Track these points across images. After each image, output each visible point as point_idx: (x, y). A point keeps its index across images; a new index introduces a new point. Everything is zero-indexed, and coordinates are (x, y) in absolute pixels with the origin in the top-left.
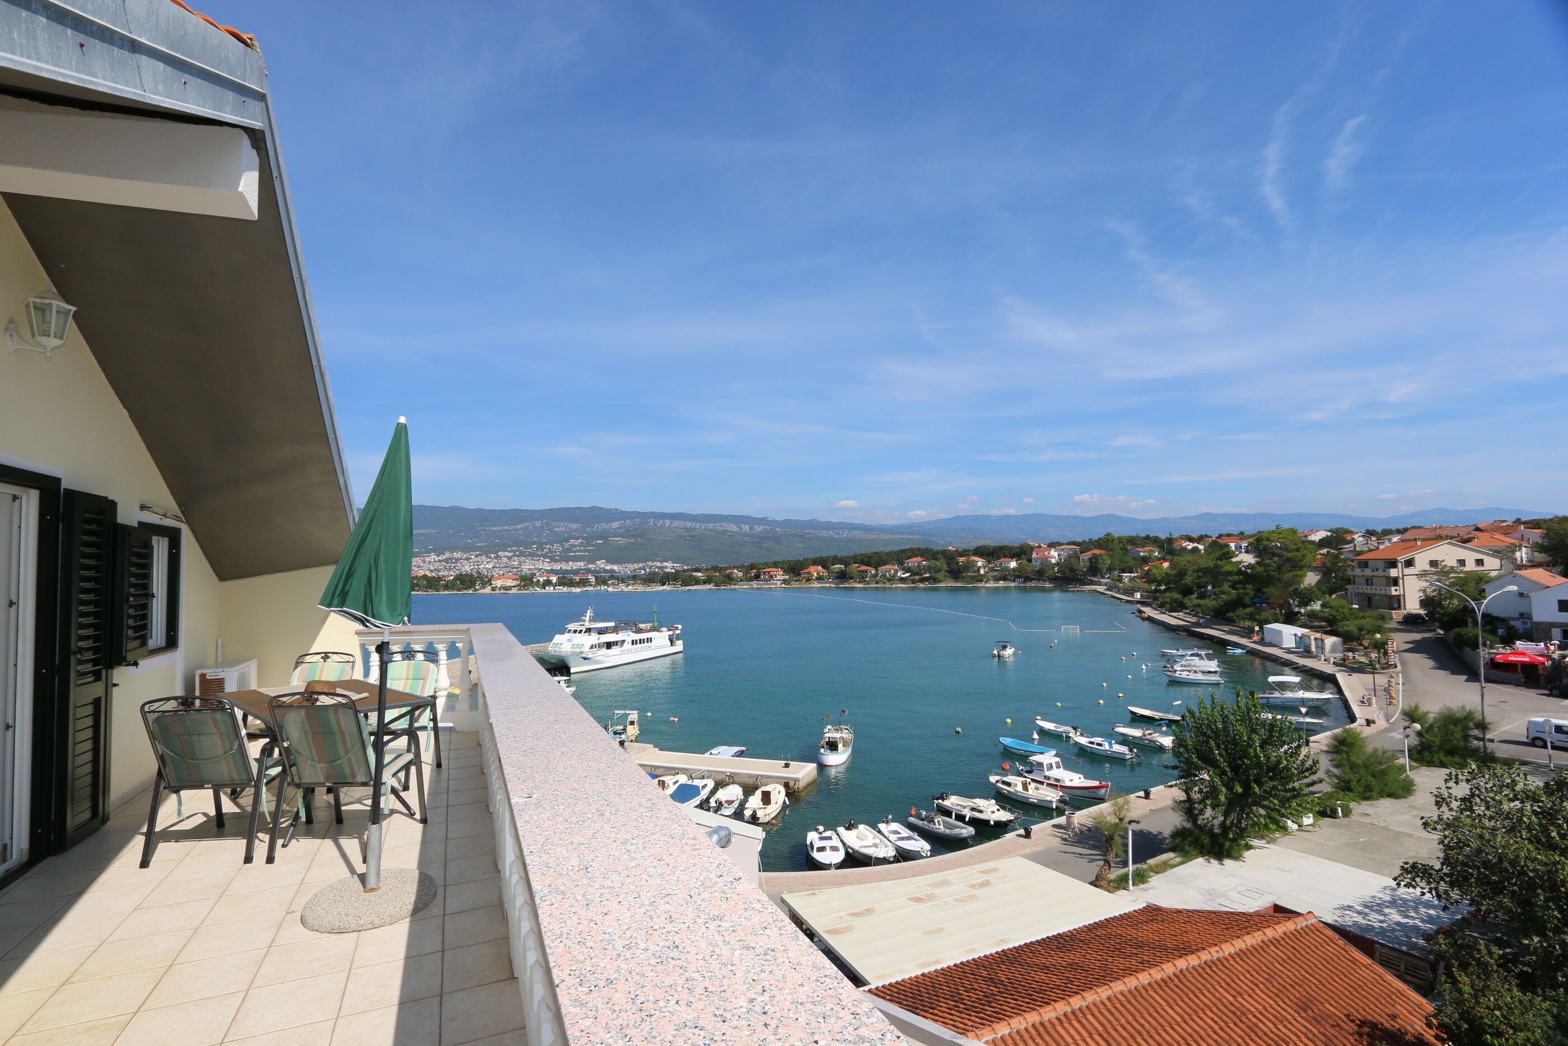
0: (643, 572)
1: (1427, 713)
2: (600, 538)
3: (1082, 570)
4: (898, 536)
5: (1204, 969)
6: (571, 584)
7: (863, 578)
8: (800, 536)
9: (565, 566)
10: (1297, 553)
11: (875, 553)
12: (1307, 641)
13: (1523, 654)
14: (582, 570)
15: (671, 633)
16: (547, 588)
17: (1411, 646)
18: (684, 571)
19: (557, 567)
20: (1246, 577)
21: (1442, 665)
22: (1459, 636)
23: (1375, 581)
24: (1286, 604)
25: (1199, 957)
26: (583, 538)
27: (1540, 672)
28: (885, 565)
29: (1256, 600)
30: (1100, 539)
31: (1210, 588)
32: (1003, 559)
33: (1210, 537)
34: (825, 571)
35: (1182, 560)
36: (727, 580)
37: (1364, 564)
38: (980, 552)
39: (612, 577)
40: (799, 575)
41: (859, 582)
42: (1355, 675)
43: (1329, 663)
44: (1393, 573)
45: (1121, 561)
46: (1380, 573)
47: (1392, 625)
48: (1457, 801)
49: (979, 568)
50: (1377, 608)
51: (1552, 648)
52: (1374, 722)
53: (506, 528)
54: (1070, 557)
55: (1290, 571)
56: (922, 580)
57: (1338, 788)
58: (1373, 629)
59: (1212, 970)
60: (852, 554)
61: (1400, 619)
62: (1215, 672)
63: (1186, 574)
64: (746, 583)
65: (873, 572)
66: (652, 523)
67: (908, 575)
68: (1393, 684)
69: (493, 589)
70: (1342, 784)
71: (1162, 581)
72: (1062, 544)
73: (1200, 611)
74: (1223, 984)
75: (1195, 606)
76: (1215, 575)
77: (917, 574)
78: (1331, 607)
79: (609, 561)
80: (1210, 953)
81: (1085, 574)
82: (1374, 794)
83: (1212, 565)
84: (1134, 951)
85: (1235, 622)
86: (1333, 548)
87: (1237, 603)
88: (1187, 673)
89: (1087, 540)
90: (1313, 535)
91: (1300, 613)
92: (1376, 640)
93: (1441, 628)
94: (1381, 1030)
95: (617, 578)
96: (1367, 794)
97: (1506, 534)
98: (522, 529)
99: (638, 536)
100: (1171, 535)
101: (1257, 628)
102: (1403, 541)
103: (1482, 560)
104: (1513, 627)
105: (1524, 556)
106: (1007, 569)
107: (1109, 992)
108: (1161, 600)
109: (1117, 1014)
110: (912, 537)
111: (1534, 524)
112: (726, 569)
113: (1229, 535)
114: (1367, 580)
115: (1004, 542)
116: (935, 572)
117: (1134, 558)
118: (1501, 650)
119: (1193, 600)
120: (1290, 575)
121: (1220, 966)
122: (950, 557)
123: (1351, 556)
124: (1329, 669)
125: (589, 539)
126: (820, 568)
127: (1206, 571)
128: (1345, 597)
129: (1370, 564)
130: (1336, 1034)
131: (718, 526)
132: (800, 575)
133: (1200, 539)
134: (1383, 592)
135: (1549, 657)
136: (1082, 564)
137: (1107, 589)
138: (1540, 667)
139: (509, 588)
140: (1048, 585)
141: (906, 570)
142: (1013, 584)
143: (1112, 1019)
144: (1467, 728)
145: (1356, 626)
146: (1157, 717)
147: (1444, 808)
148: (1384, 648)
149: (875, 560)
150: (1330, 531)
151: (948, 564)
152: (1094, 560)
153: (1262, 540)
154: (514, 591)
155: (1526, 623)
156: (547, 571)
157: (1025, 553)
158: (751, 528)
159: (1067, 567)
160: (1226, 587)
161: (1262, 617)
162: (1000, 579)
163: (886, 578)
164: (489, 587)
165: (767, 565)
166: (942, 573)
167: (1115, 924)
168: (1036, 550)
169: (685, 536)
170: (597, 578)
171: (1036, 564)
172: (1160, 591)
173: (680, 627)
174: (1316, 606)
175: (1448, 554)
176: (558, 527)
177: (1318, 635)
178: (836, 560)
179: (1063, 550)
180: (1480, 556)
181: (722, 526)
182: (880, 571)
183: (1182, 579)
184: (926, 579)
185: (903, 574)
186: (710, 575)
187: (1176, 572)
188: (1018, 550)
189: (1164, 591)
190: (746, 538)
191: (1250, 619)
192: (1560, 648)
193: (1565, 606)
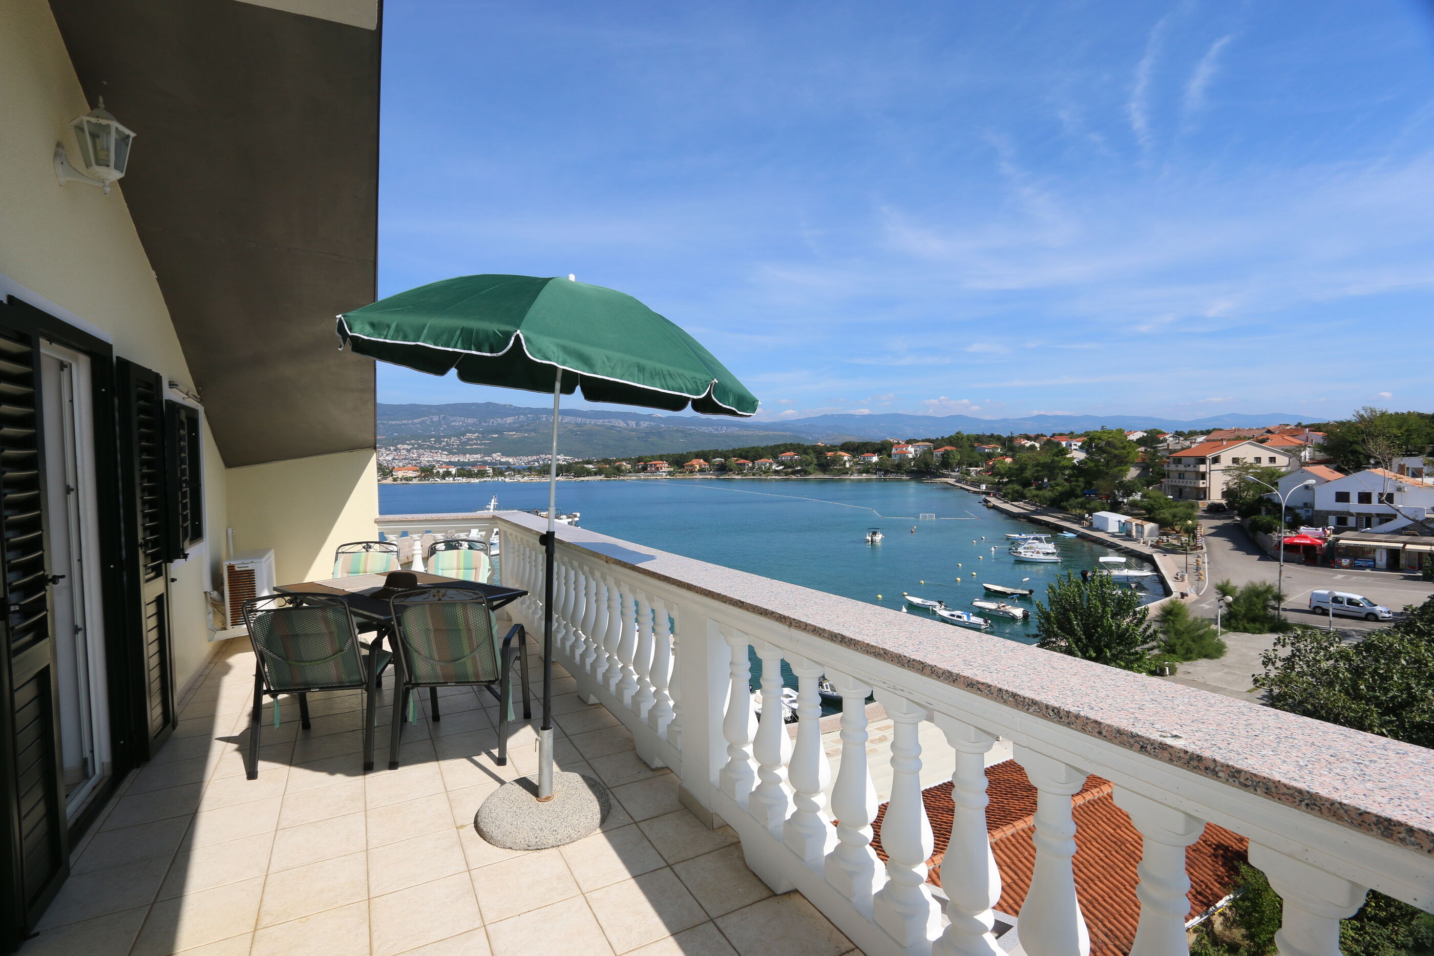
0: (537, 464)
1: (1235, 588)
2: (496, 433)
3: (935, 465)
4: (772, 433)
5: (1088, 807)
6: (470, 475)
7: (741, 470)
8: (682, 432)
9: (462, 459)
10: (1123, 451)
11: (753, 448)
12: (1129, 526)
13: (1306, 537)
14: (479, 462)
15: (570, 520)
16: (447, 478)
17: (1214, 530)
18: (577, 463)
19: (455, 459)
20: (1079, 470)
21: (1239, 548)
22: (1254, 522)
23: (1186, 475)
24: (1112, 495)
25: (1084, 798)
26: (479, 432)
27: (1317, 552)
28: (761, 459)
29: (1086, 491)
30: (951, 437)
31: (1046, 480)
32: (866, 454)
33: (1045, 436)
34: (707, 464)
35: (1023, 456)
36: (616, 472)
37: (1178, 461)
38: (846, 447)
39: (509, 469)
41: (738, 474)
42: (1169, 556)
43: (1147, 545)
44: (1202, 468)
45: (969, 456)
46: (1191, 468)
47: (1200, 513)
48: (1280, 661)
49: (845, 462)
50: (1187, 498)
51: (1328, 532)
52: (1187, 595)
53: (404, 422)
54: (925, 453)
55: (1116, 466)
56: (794, 473)
57: (1165, 651)
58: (1185, 516)
59: (1095, 808)
60: (731, 449)
61: (1205, 507)
62: (1053, 553)
63: (1026, 468)
64: (635, 474)
65: (750, 465)
66: (544, 419)
67: (781, 467)
68: (1200, 563)
69: (395, 480)
70: (1168, 648)
71: (1005, 474)
72: (918, 441)
73: (1037, 500)
74: (1105, 820)
75: (1034, 496)
76: (1051, 469)
77: (790, 467)
78: (1150, 498)
79: (504, 454)
80: (1092, 793)
81: (937, 468)
82: (1194, 655)
83: (1050, 461)
84: (1025, 794)
85: (1068, 510)
86: (1148, 447)
87: (1070, 494)
88: (1032, 554)
89: (940, 438)
90: (1131, 435)
91: (1123, 502)
92: (1188, 526)
93: (1238, 515)
94: (1231, 852)
95: (514, 470)
96: (1188, 656)
97: (1294, 436)
98: (420, 423)
99: (531, 431)
100: (1012, 433)
101: (1087, 516)
102: (1208, 441)
103: (1274, 458)
104: (1299, 514)
105: (1307, 455)
106: (870, 463)
107: (1013, 830)
108: (1004, 491)
109: (1021, 848)
110: (784, 433)
111: (1316, 428)
112: (615, 461)
113: (1061, 435)
114: (1180, 474)
115: (866, 439)
116: (806, 465)
117: (980, 454)
118: (1288, 534)
119: (1032, 491)
120: (1116, 469)
121: (1101, 804)
122: (819, 452)
123: (1167, 454)
124: (1147, 550)
125: (485, 433)
126: (702, 461)
127: (1044, 466)
128: (1160, 489)
129: (1183, 460)
130: (1197, 856)
131: (607, 422)
132: (683, 467)
133: (1036, 438)
134: (1192, 485)
135: (1325, 540)
136: (935, 459)
137: (956, 482)
138: (1318, 548)
139: (410, 479)
140: (905, 477)
141: (780, 464)
142: (874, 477)
143: (1017, 852)
144: (1267, 600)
145: (1170, 513)
146: (1009, 592)
147: (1270, 667)
148: (1194, 533)
149: (752, 454)
150: (1145, 432)
151: (817, 458)
152: (945, 456)
153: (1095, 439)
154: (415, 481)
155: (1308, 511)
156: (445, 463)
157: (885, 449)
158: (637, 424)
159: (922, 462)
160: (1060, 480)
161: (1092, 506)
162: (864, 472)
163: (762, 471)
164: (391, 478)
165: (653, 458)
166: (812, 466)
167: (1000, 771)
168: (895, 446)
169: (576, 431)
170: (494, 470)
171: (895, 459)
172: (1002, 483)
173: (578, 515)
174: (1137, 497)
175: (1247, 452)
176: (455, 421)
177: (1139, 522)
178: (717, 454)
179: (919, 446)
180: (1273, 455)
181: (610, 422)
182: (756, 464)
183: (1022, 473)
184: (798, 472)
185: (777, 467)
186: (601, 467)
187: (1017, 466)
188: (880, 447)
189: (1007, 483)
190: (633, 433)
191: (1081, 508)
192: (1335, 532)
193: (1343, 497)
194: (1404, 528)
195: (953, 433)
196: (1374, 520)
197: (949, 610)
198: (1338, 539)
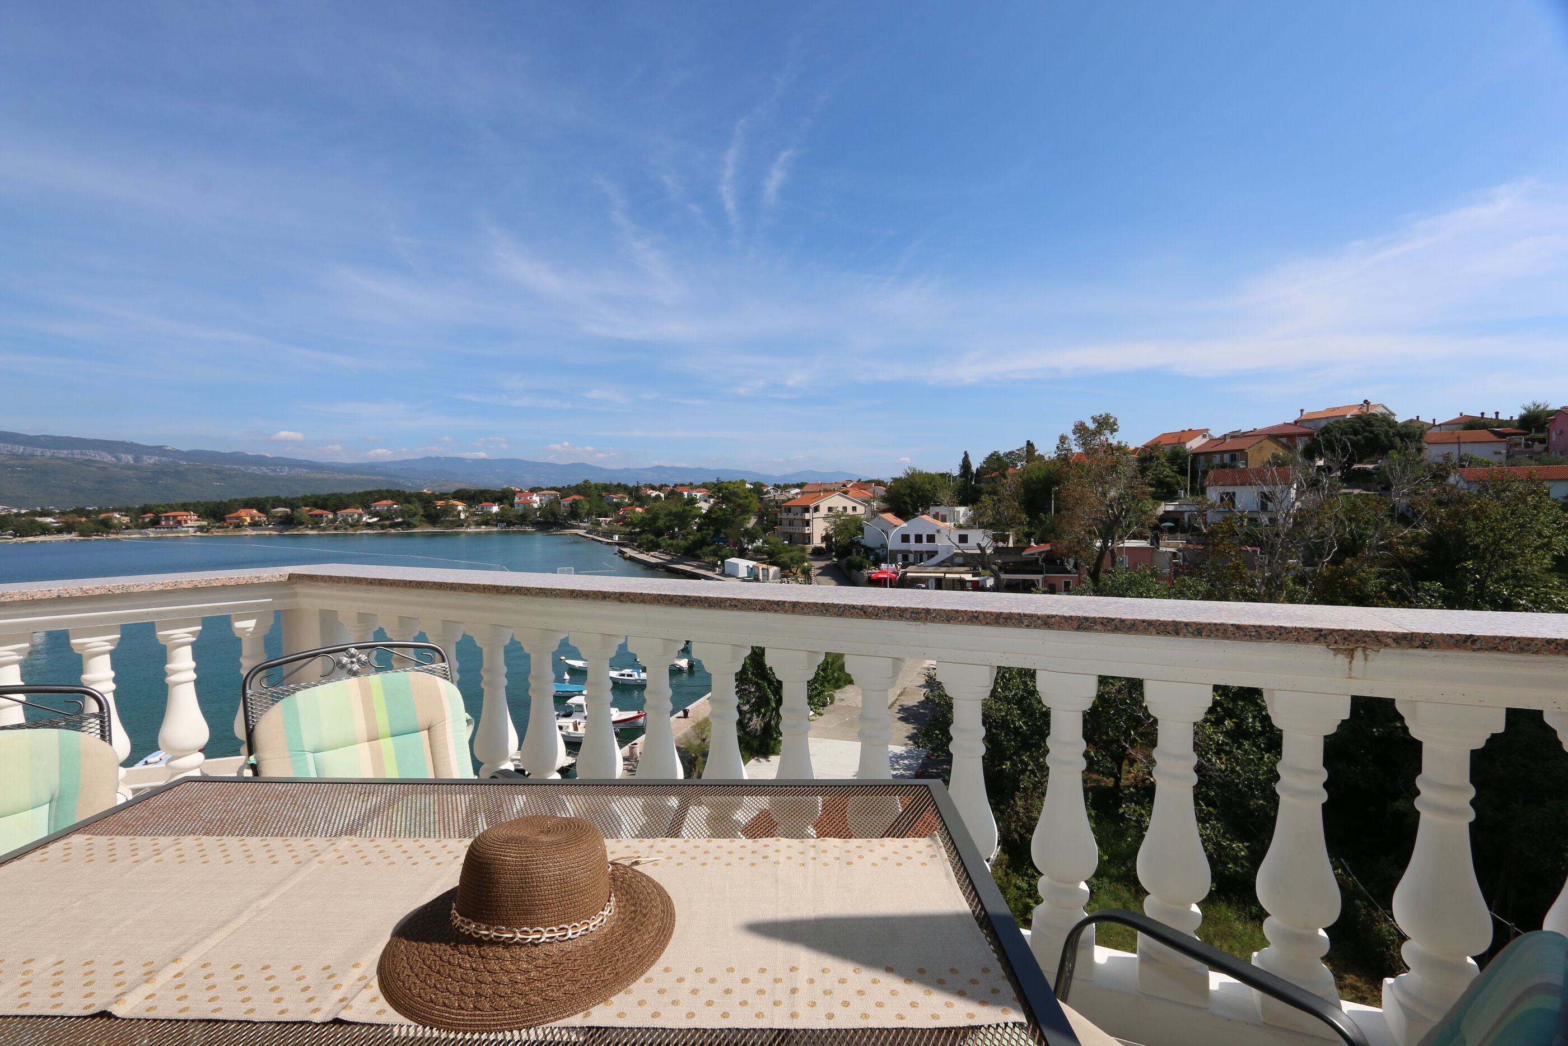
3: (563, 515)
4: (357, 477)
7: (317, 523)
8: (218, 472)
10: (742, 500)
11: (333, 494)
12: (756, 571)
13: (886, 573)
17: (821, 570)
18: (18, 515)
20: (707, 519)
21: (839, 582)
22: (849, 562)
23: (795, 522)
24: (739, 542)
28: (345, 508)
29: (715, 539)
30: (577, 486)
31: (676, 530)
32: (484, 504)
33: (668, 486)
34: (262, 515)
35: (652, 506)
36: (101, 528)
37: (789, 510)
38: (460, 495)
40: (225, 520)
41: (312, 529)
44: (807, 516)
45: (597, 506)
46: (799, 516)
47: (810, 556)
49: (460, 512)
50: (798, 543)
51: (899, 567)
54: (551, 502)
55: (740, 515)
56: (394, 526)
58: (798, 559)
60: (300, 496)
61: (812, 551)
63: (657, 518)
64: (136, 531)
65: (331, 516)
67: (375, 519)
71: (637, 524)
72: (543, 490)
73: (671, 549)
75: (669, 545)
76: (682, 518)
77: (387, 519)
78: (769, 543)
81: (565, 519)
83: (681, 510)
85: (702, 558)
86: (758, 497)
87: (701, 543)
89: (566, 487)
91: (749, 549)
92: (803, 568)
93: (835, 556)
97: (866, 490)
101: (719, 563)
102: (802, 493)
103: (855, 507)
104: (879, 553)
105: (877, 505)
106: (490, 513)
108: (638, 541)
110: (374, 478)
111: (879, 483)
112: (99, 512)
113: (682, 485)
114: (790, 522)
115: (481, 486)
116: (409, 516)
117: (608, 504)
118: (874, 571)
119: (665, 540)
120: (741, 518)
122: (426, 501)
123: (775, 504)
126: (255, 511)
127: (676, 515)
128: (776, 535)
129: (792, 509)
131: (77, 454)
133: (660, 488)
134: (800, 531)
135: (898, 574)
136: (562, 509)
137: (587, 533)
138: (895, 581)
140: (529, 529)
141: (374, 515)
142: (495, 529)
145: (787, 557)
148: (808, 573)
149: (335, 503)
150: (753, 483)
151: (424, 508)
152: (574, 505)
153: (722, 489)
155: (884, 551)
157: (507, 498)
158: (137, 459)
159: (549, 512)
160: (690, 529)
161: (722, 553)
162: (482, 524)
163: (348, 524)
165: (172, 508)
166: (418, 518)
168: (518, 494)
171: (519, 509)
172: (635, 533)
174: (760, 543)
175: (837, 501)
177: (765, 566)
178: (277, 502)
179: (544, 495)
180: (855, 505)
181: (85, 454)
182: (339, 515)
183: (655, 523)
184: (399, 524)
185: (370, 518)
186: (71, 520)
187: (649, 516)
188: (500, 495)
189: (639, 533)
190: (130, 472)
191: (713, 555)
192: (903, 567)
193: (905, 538)
194: (943, 562)
195: (580, 482)
196: (925, 556)
197: (617, 670)
198: (906, 573)
